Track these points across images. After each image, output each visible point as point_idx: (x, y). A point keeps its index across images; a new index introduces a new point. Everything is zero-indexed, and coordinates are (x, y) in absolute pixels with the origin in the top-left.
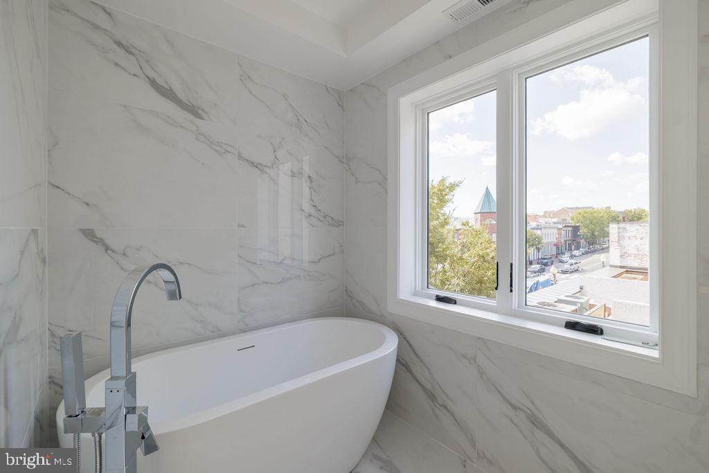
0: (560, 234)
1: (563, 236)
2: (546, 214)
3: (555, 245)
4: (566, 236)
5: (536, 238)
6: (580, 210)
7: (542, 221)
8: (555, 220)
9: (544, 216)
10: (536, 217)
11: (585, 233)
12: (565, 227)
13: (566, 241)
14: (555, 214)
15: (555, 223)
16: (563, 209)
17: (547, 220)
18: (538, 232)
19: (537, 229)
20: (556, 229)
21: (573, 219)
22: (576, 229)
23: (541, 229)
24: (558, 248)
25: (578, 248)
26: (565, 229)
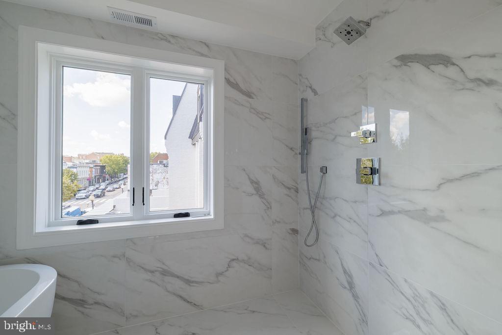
0: (91, 171)
1: (93, 173)
2: (80, 156)
3: (88, 180)
4: (95, 173)
5: (72, 175)
6: (107, 155)
7: (77, 162)
8: (88, 161)
9: (79, 158)
10: (70, 159)
11: (109, 171)
12: (95, 166)
13: (95, 176)
14: (87, 157)
15: (87, 163)
16: (93, 153)
17: (81, 161)
18: (75, 170)
19: (73, 168)
20: (89, 168)
21: (101, 161)
22: (103, 167)
23: (76, 168)
24: (90, 182)
25: (104, 181)
26: (94, 167)
